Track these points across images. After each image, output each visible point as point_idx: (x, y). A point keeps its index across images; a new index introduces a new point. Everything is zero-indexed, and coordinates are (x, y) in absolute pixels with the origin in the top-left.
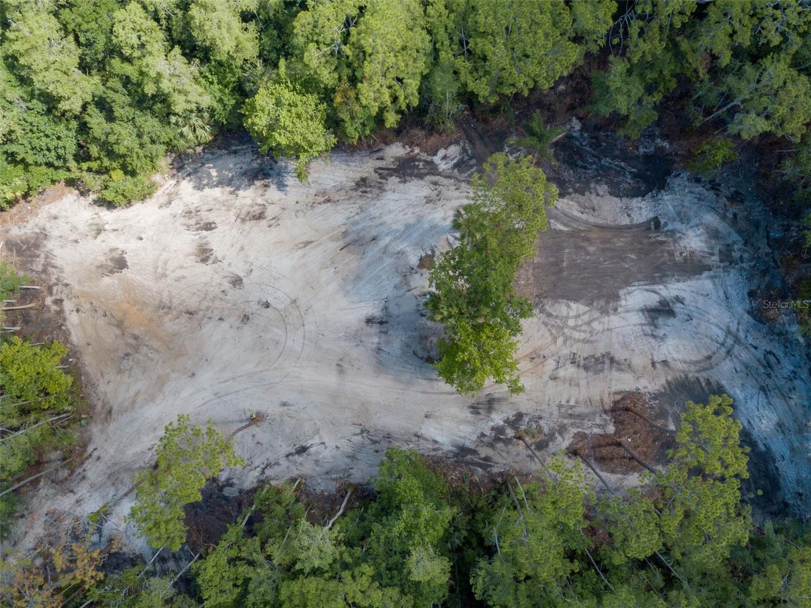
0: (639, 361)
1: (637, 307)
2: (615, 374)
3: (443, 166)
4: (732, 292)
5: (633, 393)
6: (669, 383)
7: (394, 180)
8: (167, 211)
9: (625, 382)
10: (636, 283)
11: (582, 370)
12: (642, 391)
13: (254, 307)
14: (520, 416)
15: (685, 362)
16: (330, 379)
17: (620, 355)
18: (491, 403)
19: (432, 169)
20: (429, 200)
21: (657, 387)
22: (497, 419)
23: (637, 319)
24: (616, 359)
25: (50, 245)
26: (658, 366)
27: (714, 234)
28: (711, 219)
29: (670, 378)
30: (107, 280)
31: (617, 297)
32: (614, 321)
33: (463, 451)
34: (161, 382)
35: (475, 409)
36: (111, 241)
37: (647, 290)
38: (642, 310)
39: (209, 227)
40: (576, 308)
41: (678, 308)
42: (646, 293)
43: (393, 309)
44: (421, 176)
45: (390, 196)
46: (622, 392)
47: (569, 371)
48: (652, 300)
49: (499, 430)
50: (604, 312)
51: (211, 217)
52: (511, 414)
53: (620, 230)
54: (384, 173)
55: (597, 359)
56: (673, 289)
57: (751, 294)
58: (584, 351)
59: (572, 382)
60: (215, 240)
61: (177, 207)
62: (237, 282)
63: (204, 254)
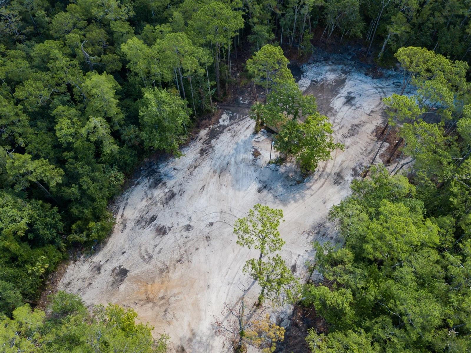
0: (364, 118)
1: (341, 105)
2: (363, 128)
3: (226, 123)
4: (361, 78)
5: (377, 128)
6: (382, 116)
7: (213, 141)
8: (127, 231)
9: (370, 127)
10: (332, 100)
11: (352, 137)
12: (378, 125)
13: (207, 230)
14: (354, 170)
15: (377, 106)
17: (356, 122)
18: (340, 176)
20: (234, 136)
21: (380, 120)
22: (349, 178)
23: (346, 108)
24: (357, 124)
26: (371, 114)
27: (333, 71)
29: (380, 114)
30: (122, 287)
31: (331, 109)
32: (340, 115)
35: (337, 183)
36: (108, 267)
37: (337, 99)
38: (344, 105)
39: (153, 219)
41: (352, 95)
42: (338, 100)
43: (264, 179)
44: (222, 132)
45: (217, 147)
46: (373, 131)
47: (349, 141)
48: (343, 100)
50: (334, 115)
51: (151, 214)
52: (351, 172)
54: (207, 142)
55: (352, 130)
56: (344, 92)
57: (366, 74)
58: (345, 131)
59: (354, 143)
60: (161, 221)
61: (130, 224)
62: (188, 228)
63: (162, 231)
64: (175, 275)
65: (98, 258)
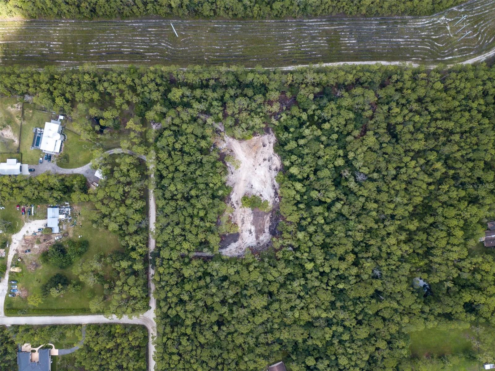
0: (243, 228)
1: (251, 228)
2: (241, 224)
3: (276, 199)
4: (253, 244)
7: (274, 191)
8: (272, 154)
10: (255, 228)
11: (242, 219)
12: (238, 228)
13: (255, 167)
15: (242, 235)
16: (243, 178)
17: (244, 225)
18: (238, 204)
19: (276, 197)
20: (271, 196)
21: (238, 230)
22: (235, 205)
23: (249, 228)
25: (268, 135)
26: (242, 231)
27: (262, 241)
28: (265, 241)
29: (240, 232)
30: (261, 143)
31: (253, 225)
32: (250, 224)
33: (230, 199)
34: (245, 152)
35: (237, 201)
36: (268, 145)
37: (254, 230)
39: (269, 161)
40: (252, 219)
41: (251, 235)
43: (254, 189)
44: (275, 195)
45: (272, 190)
46: (238, 225)
47: (242, 217)
48: (252, 231)
49: (233, 205)
52: (236, 207)
53: (264, 226)
54: (276, 190)
55: (243, 221)
56: (254, 234)
57: (252, 247)
58: (245, 219)
59: (240, 217)
60: (267, 162)
61: (272, 156)
62: (260, 165)
63: (265, 160)
64: (254, 154)
65: (272, 145)
